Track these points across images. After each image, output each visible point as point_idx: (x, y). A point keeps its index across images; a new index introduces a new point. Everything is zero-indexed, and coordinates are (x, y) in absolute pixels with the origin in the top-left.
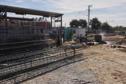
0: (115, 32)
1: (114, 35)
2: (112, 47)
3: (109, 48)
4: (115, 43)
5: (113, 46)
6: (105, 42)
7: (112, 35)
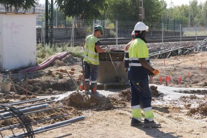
0: (188, 32)
1: (186, 52)
2: (193, 112)
3: (181, 115)
4: (199, 92)
5: (195, 105)
6: (154, 89)
7: (175, 54)
